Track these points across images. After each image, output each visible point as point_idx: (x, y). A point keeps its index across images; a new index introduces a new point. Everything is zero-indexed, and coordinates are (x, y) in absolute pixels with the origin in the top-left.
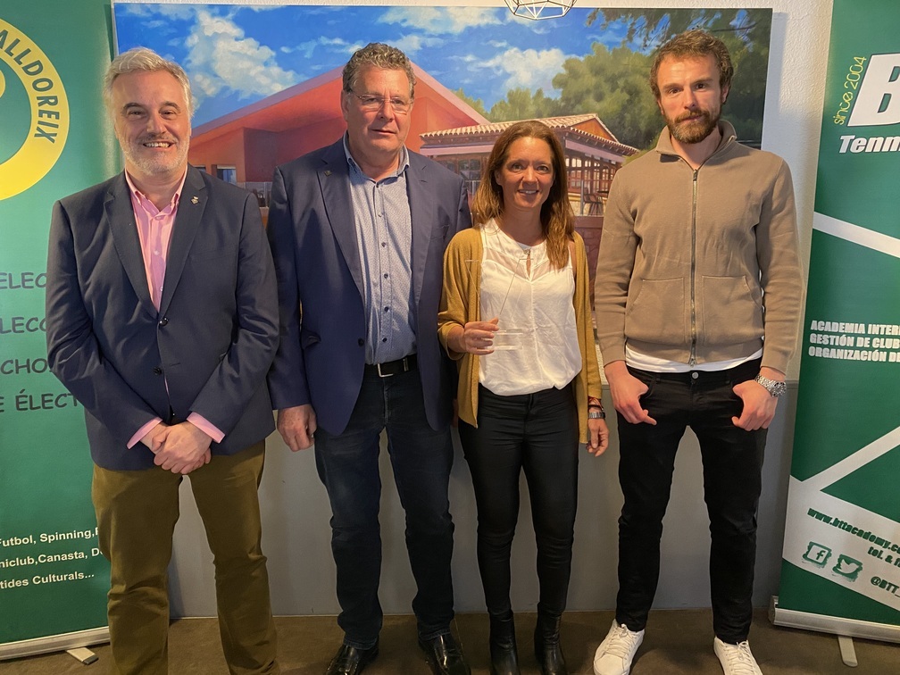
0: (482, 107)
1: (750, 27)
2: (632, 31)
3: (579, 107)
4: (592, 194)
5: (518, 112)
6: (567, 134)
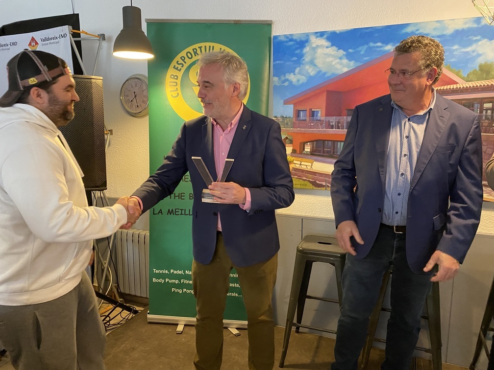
0: (461, 73)
5: (485, 76)
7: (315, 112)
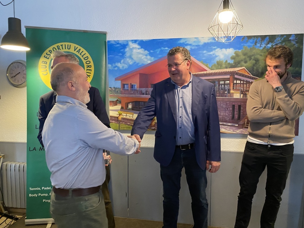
0: (208, 65)
1: (296, 40)
2: (256, 42)
3: (239, 65)
4: (243, 91)
5: (219, 67)
6: (235, 73)
7: (134, 85)
